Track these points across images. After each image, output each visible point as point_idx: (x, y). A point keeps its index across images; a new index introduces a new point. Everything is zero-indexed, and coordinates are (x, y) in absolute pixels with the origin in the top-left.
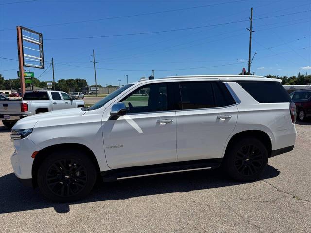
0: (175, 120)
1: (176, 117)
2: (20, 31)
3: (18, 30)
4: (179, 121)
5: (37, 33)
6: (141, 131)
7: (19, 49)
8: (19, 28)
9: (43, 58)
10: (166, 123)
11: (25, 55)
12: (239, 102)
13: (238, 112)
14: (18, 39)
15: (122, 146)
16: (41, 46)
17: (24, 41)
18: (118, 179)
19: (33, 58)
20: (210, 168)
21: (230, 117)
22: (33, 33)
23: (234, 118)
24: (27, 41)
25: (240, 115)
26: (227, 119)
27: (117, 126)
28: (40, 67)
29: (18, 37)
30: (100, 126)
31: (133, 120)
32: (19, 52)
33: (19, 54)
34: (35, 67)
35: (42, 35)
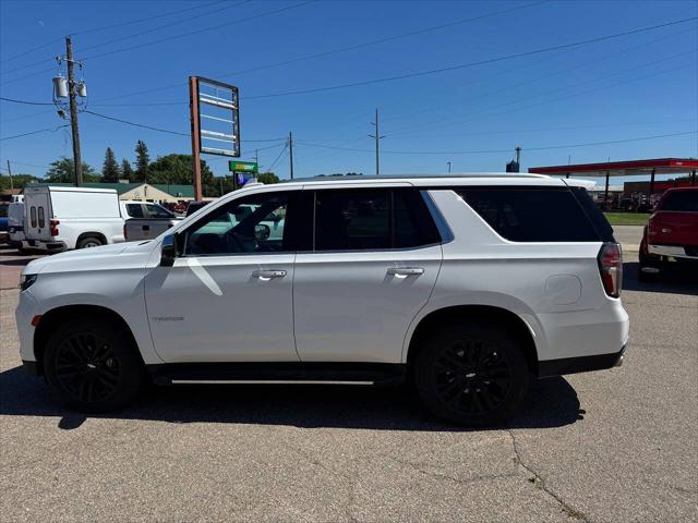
0: (290, 272)
1: (294, 265)
2: (195, 85)
3: (191, 84)
4: (300, 274)
5: (230, 87)
6: (217, 291)
7: (192, 120)
8: (194, 79)
9: (238, 136)
10: (273, 277)
11: (202, 131)
12: (450, 238)
13: (442, 262)
14: (192, 102)
15: (182, 319)
16: (236, 112)
17: (201, 105)
18: (174, 382)
19: (219, 137)
20: (371, 383)
21: (421, 271)
22: (219, 88)
23: (429, 274)
24: (206, 103)
25: (445, 269)
26: (412, 277)
27: (171, 280)
28: (232, 153)
29: (191, 97)
30: (141, 277)
31: (204, 267)
32: (193, 125)
33: (193, 130)
34: (223, 155)
35: (236, 91)
